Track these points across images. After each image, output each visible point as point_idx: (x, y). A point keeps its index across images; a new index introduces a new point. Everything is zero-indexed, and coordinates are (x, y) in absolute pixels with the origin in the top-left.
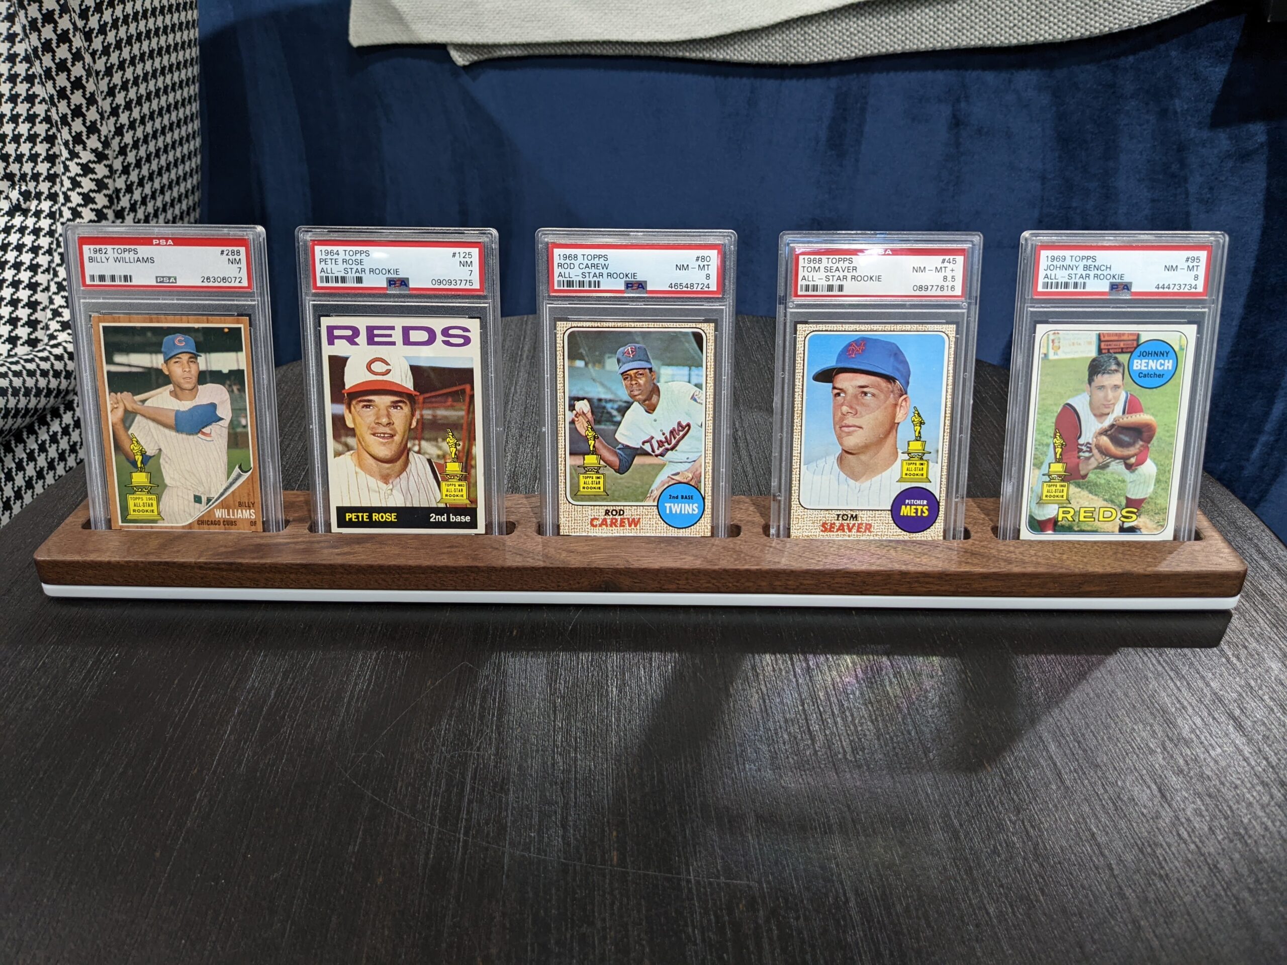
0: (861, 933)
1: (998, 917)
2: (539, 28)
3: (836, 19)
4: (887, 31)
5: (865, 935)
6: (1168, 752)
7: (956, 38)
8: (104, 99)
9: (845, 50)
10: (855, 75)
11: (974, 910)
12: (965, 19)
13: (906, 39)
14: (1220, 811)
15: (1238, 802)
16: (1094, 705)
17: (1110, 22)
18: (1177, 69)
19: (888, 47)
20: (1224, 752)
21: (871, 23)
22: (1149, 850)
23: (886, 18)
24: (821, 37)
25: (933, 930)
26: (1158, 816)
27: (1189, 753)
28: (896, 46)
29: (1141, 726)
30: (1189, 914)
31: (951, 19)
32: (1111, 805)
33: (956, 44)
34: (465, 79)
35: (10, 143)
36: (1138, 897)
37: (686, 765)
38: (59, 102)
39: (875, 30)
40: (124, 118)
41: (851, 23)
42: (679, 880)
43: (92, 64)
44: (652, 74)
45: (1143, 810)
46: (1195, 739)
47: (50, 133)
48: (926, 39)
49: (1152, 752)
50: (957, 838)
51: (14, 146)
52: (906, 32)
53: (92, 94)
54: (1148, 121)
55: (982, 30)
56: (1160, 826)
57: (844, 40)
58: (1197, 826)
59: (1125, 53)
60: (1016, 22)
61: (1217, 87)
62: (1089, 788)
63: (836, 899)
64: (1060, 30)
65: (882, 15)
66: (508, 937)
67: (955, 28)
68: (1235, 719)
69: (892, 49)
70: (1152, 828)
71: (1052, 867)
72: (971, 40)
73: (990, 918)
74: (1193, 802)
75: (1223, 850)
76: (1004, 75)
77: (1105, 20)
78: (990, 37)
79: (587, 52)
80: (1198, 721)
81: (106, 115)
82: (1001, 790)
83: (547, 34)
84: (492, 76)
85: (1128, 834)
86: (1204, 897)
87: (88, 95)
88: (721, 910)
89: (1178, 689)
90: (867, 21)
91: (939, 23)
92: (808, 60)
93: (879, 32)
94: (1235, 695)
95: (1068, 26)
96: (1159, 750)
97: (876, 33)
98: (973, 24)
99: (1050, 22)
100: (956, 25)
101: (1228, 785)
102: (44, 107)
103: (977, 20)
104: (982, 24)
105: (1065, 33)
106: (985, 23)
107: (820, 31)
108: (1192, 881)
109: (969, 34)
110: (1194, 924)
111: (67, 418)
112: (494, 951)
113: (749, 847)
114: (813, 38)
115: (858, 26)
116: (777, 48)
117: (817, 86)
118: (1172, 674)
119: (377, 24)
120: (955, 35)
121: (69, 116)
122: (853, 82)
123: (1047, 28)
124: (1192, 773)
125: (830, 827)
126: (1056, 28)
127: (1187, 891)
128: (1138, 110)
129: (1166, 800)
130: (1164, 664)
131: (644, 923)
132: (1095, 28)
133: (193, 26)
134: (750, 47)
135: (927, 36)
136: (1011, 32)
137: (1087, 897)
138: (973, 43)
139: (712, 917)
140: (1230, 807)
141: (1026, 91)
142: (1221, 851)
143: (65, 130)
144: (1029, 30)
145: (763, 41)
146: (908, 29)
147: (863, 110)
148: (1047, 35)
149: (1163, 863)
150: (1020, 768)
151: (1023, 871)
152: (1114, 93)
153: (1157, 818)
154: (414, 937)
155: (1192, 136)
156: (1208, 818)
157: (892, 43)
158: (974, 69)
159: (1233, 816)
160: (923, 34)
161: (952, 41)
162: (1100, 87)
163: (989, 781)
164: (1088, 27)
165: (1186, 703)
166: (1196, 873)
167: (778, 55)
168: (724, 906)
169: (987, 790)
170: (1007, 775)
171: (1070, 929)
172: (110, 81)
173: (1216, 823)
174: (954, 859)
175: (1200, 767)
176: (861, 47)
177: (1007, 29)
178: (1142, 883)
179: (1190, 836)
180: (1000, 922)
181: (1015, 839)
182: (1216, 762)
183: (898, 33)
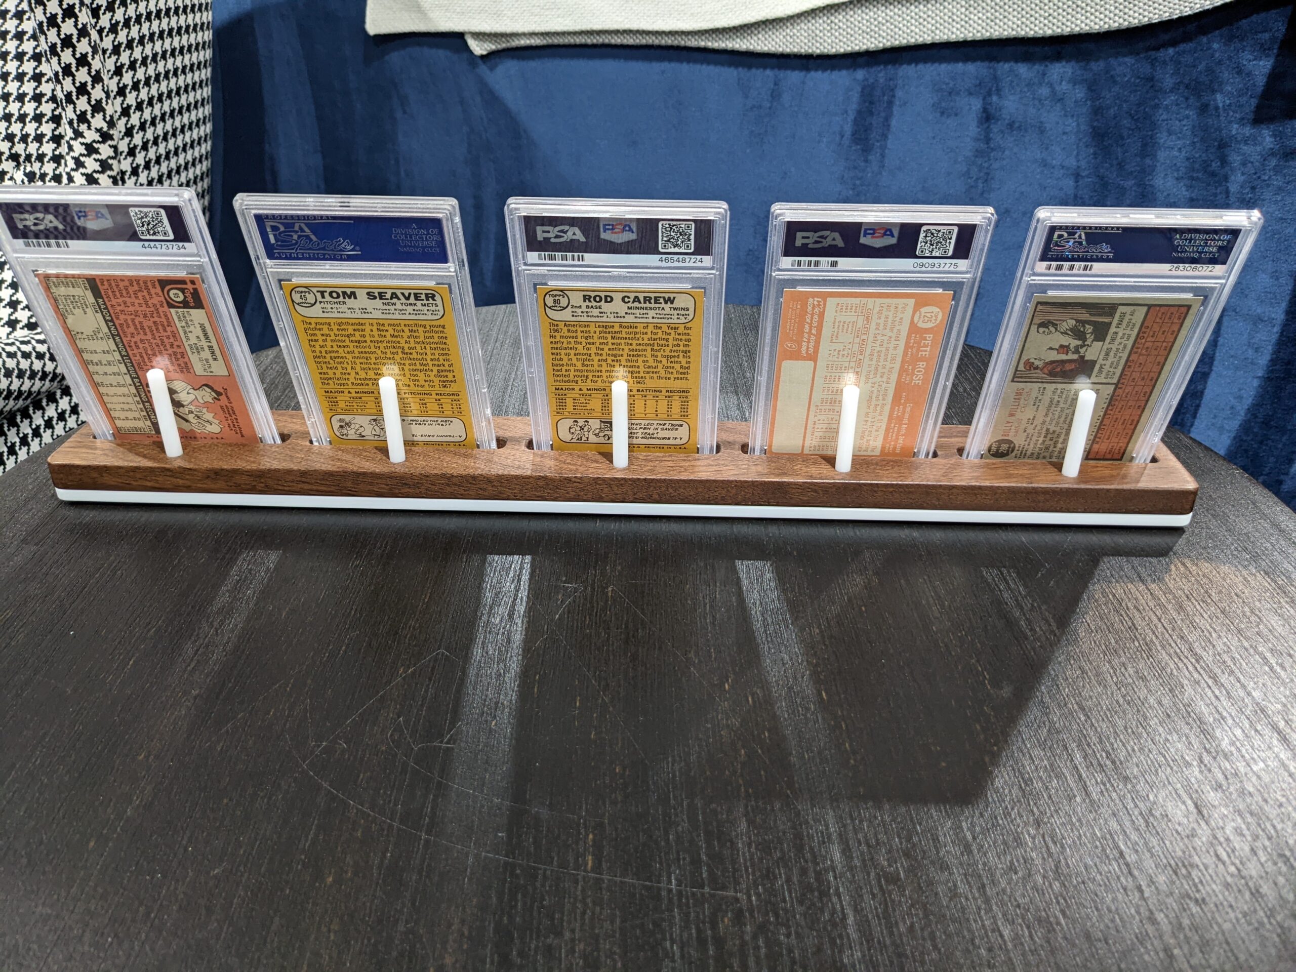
0: (859, 954)
1: (1013, 940)
2: (558, 16)
3: (864, 8)
4: (916, 20)
5: (864, 956)
6: (1205, 766)
7: (988, 28)
8: (111, 78)
9: (873, 40)
10: (882, 67)
11: (986, 932)
12: (998, 8)
13: (937, 28)
14: (1263, 830)
15: (1282, 821)
16: (1124, 712)
17: (1149, 12)
18: (1220, 63)
19: (917, 37)
20: (1267, 766)
21: (900, 12)
22: (1184, 871)
23: (916, 7)
24: (848, 27)
25: (939, 953)
26: (1193, 835)
27: (1229, 767)
28: (926, 36)
29: (1175, 737)
30: (1228, 943)
31: (983, 8)
32: (1142, 821)
33: (988, 34)
34: (483, 69)
35: (15, 122)
36: (1170, 923)
37: (673, 765)
38: (64, 79)
39: (904, 19)
40: (131, 99)
41: (880, 12)
42: (659, 889)
43: (98, 41)
44: (673, 65)
45: (1177, 826)
46: (1235, 752)
47: (56, 113)
48: (957, 29)
49: (1188, 765)
50: (970, 852)
51: (20, 125)
52: (937, 22)
53: (98, 72)
54: (1187, 117)
55: (1015, 19)
56: (1195, 845)
57: (871, 30)
58: (1237, 847)
59: (1165, 45)
60: (1051, 11)
61: (1261, 81)
62: (1117, 801)
63: (832, 915)
64: (1097, 20)
65: (911, 4)
66: (465, 947)
67: (987, 18)
68: (1279, 732)
69: (921, 39)
70: (1187, 847)
71: (1075, 887)
72: (1004, 30)
73: (1005, 941)
74: (1233, 820)
75: (1267, 873)
76: (1037, 67)
77: (1145, 10)
78: (1024, 27)
79: (607, 41)
80: (1238, 732)
81: (112, 95)
82: (1019, 801)
83: (567, 22)
84: (511, 66)
85: (1160, 853)
86: (1245, 925)
87: (93, 73)
88: (704, 923)
89: (1217, 697)
90: (896, 10)
91: (970, 13)
92: (834, 50)
93: (908, 22)
94: (1279, 706)
95: (1106, 16)
96: (1195, 763)
97: (905, 22)
98: (1006, 14)
99: (1086, 12)
100: (989, 15)
101: (1272, 803)
102: (51, 86)
103: (1011, 10)
104: (1015, 13)
105: (1102, 23)
106: (1019, 13)
107: (847, 20)
108: (1231, 906)
109: (1002, 24)
110: (1234, 954)
111: (64, 404)
112: (448, 960)
113: (738, 854)
114: (840, 28)
115: (887, 15)
116: (803, 38)
117: (842, 78)
118: (1210, 682)
119: (394, 12)
120: (987, 24)
121: (74, 94)
122: (880, 74)
123: (1084, 18)
124: (1232, 789)
125: (829, 837)
126: (1093, 17)
127: (1226, 917)
128: (1177, 105)
129: (1203, 817)
130: (1202, 672)
131: (617, 935)
132: (1134, 18)
133: (206, 8)
134: (774, 37)
135: (959, 26)
136: (1046, 22)
137: (1113, 921)
138: (1006, 33)
139: (694, 931)
140: (1274, 827)
141: (1061, 84)
142: (1264, 875)
143: (70, 108)
144: (1064, 20)
145: (788, 31)
146: (938, 18)
147: (890, 103)
148: (1083, 25)
149: (1200, 886)
150: (1041, 778)
151: (1043, 890)
152: (1152, 86)
153: (1193, 836)
154: (362, 943)
155: (1234, 132)
156: (1249, 838)
157: (921, 33)
158: (1007, 60)
159: (1278, 837)
160: (954, 24)
161: (984, 31)
162: (1138, 81)
163: (1007, 791)
164: (1126, 17)
165: (1225, 714)
166: (1236, 898)
167: (803, 45)
168: (707, 919)
169: (1004, 801)
170: (1026, 785)
171: (1094, 956)
172: (117, 60)
173: (1258, 844)
174: (965, 875)
175: (1241, 782)
176: (889, 37)
177: (1042, 19)
178: (1176, 907)
179: (1229, 857)
180: (1015, 946)
181: (1034, 855)
182: (1259, 777)
183: (928, 23)
